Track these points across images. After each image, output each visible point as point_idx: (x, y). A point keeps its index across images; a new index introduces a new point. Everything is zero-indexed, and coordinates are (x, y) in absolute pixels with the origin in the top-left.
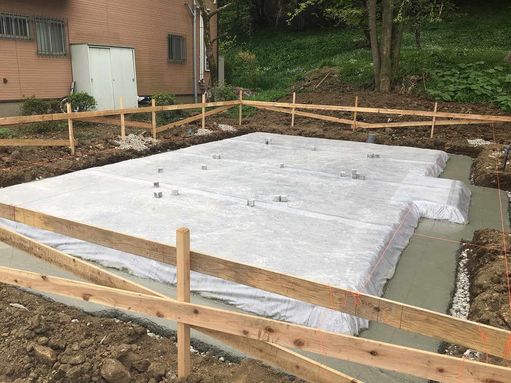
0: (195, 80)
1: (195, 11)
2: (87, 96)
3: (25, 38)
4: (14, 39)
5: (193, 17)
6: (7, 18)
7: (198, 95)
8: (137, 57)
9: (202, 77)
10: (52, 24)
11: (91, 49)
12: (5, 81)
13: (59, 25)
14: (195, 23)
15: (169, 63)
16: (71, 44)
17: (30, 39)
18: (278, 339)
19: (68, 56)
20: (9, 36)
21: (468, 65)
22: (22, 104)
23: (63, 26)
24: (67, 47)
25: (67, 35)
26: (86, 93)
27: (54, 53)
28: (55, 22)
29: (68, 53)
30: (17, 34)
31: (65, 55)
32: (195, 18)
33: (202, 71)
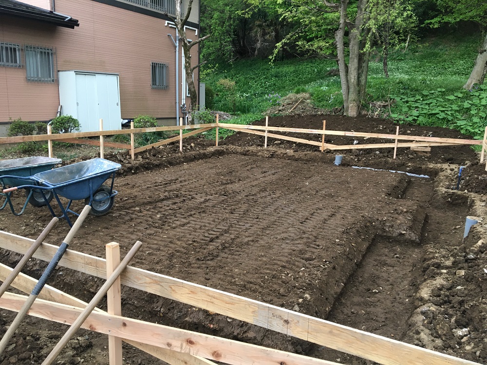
0: (177, 104)
1: (177, 42)
2: (72, 118)
3: (15, 64)
4: (4, 66)
5: (176, 47)
7: (179, 118)
8: (121, 83)
9: (183, 102)
10: (41, 52)
11: (77, 75)
13: (48, 53)
14: (177, 53)
15: (153, 88)
16: (59, 71)
17: (20, 66)
18: (198, 351)
19: (56, 82)
21: (430, 92)
22: (9, 126)
23: (52, 54)
24: (55, 73)
25: (55, 62)
26: (71, 116)
27: (43, 79)
28: (44, 50)
29: (55, 79)
30: (7, 61)
31: (53, 81)
33: (184, 97)
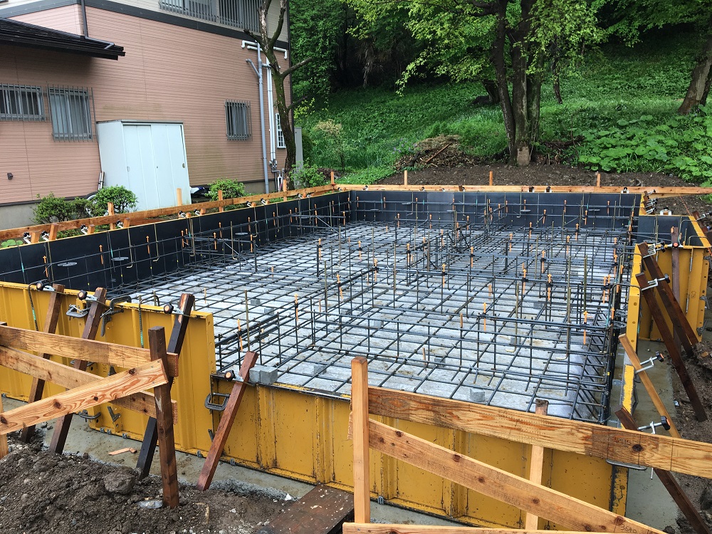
0: (265, 160)
1: (260, 70)
2: (124, 190)
3: (36, 117)
4: (21, 120)
5: (258, 78)
6: (12, 92)
7: (269, 180)
8: (186, 135)
9: (273, 156)
10: (72, 97)
11: (126, 127)
12: (10, 177)
13: (81, 97)
14: (261, 86)
15: (229, 140)
16: (97, 123)
17: (43, 119)
19: (94, 138)
20: (14, 116)
21: (630, 121)
22: (35, 207)
23: (87, 98)
24: (93, 125)
25: (92, 110)
26: (122, 187)
27: (76, 136)
28: (75, 94)
29: (94, 134)
30: (25, 112)
31: (90, 138)
32: (261, 79)
33: (273, 149)
